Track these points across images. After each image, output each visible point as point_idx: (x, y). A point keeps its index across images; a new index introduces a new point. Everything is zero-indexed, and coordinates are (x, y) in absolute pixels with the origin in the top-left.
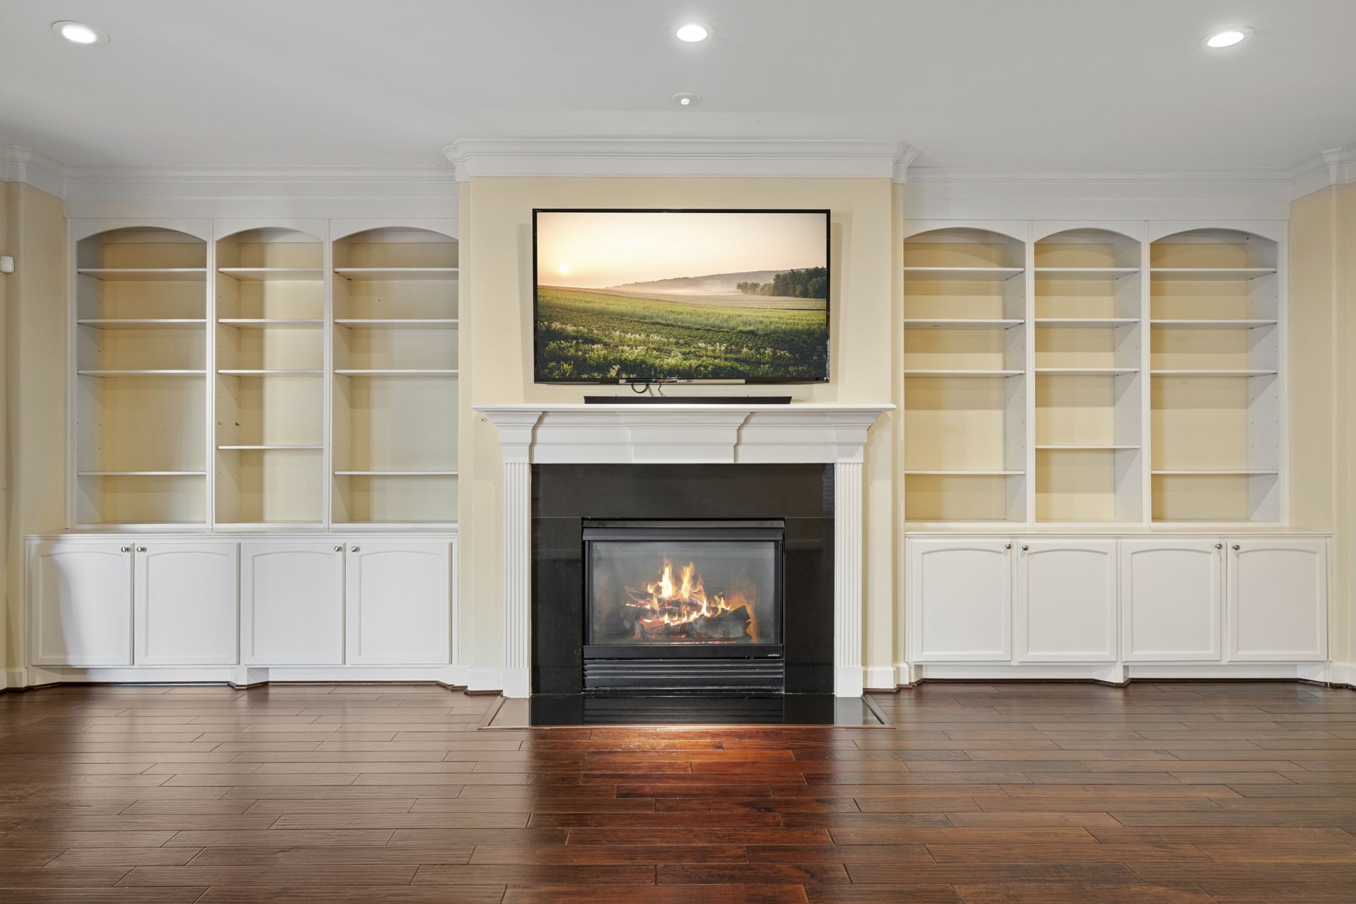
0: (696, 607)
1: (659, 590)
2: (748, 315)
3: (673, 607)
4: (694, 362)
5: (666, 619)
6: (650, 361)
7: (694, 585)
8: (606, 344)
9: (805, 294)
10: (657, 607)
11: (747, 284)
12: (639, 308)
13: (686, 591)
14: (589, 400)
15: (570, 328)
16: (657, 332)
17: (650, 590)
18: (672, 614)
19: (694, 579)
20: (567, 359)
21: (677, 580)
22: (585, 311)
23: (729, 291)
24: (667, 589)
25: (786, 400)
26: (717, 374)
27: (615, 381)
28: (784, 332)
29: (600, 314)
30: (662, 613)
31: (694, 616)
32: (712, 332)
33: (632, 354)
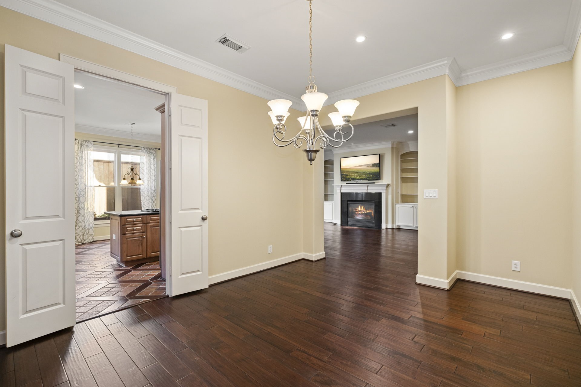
1: (358, 209)
2: (368, 170)
4: (361, 178)
5: (359, 213)
6: (355, 178)
7: (363, 209)
8: (349, 176)
9: (377, 167)
10: (358, 211)
11: (368, 166)
12: (353, 170)
13: (362, 209)
14: (347, 184)
15: (345, 173)
16: (356, 174)
17: (357, 209)
18: (360, 212)
20: (344, 178)
21: (361, 208)
22: (346, 171)
23: (366, 167)
25: (374, 183)
26: (364, 179)
27: (350, 181)
28: (374, 173)
29: (348, 171)
30: (359, 212)
31: (364, 212)
32: (363, 173)
33: (353, 177)
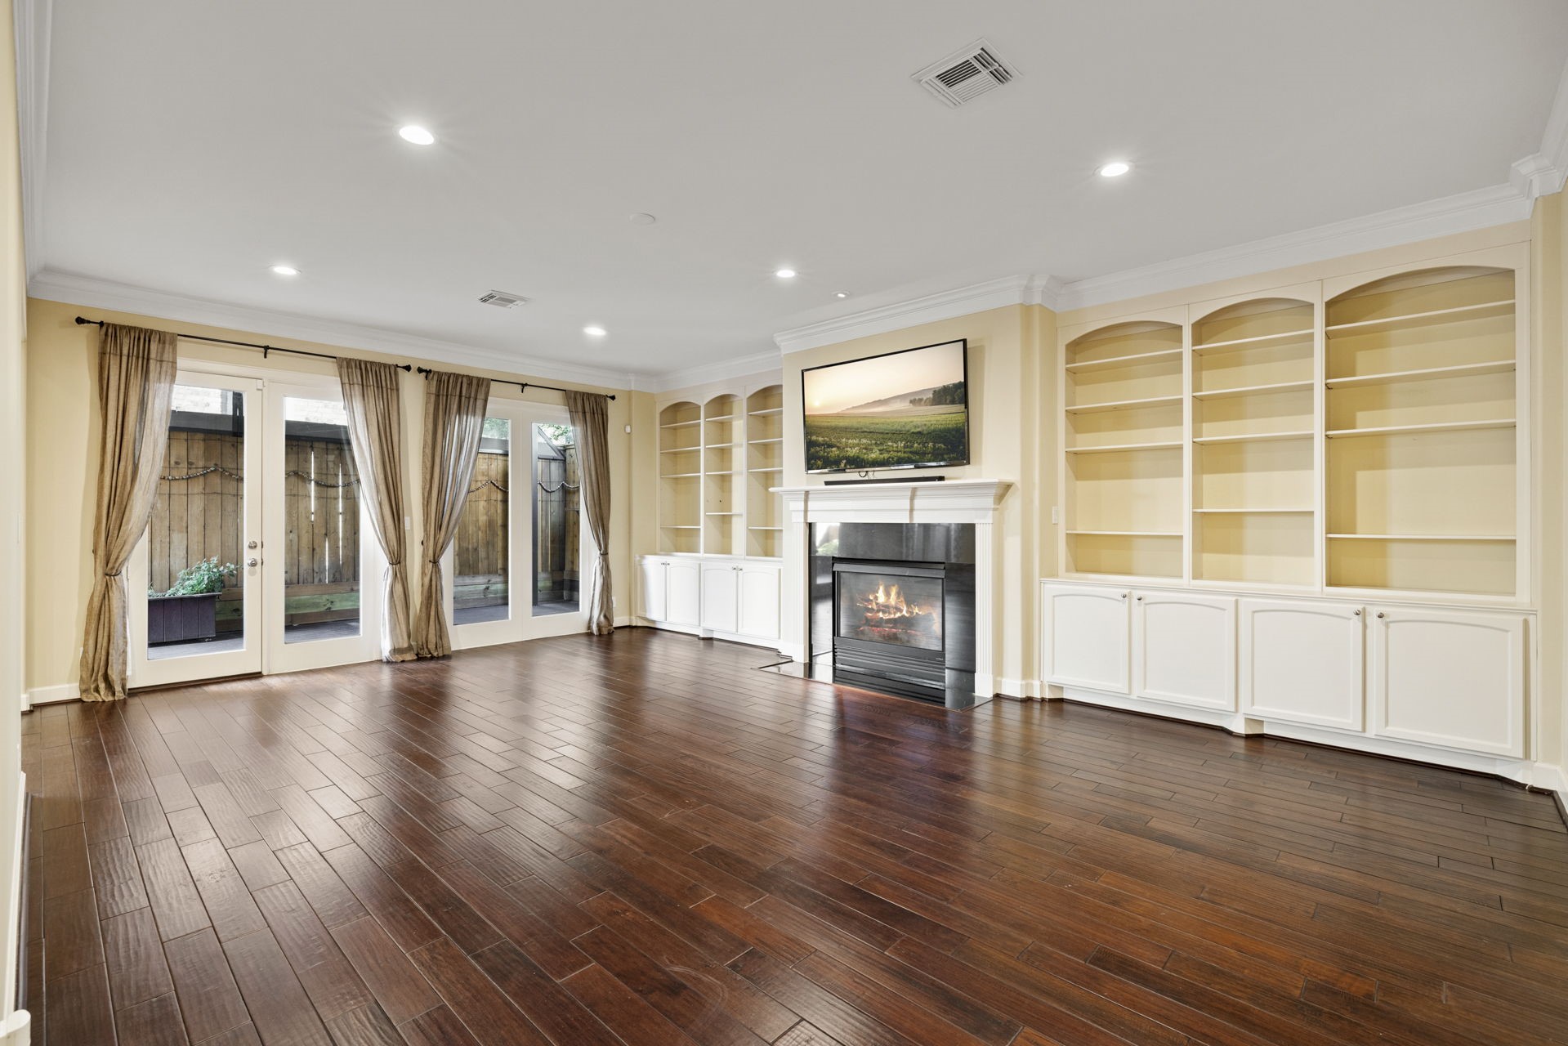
0: (900, 610)
1: (876, 598)
2: (918, 421)
3: (885, 608)
4: (886, 456)
5: (881, 615)
6: (862, 456)
7: (898, 597)
8: (838, 448)
9: (953, 402)
10: (875, 607)
11: (915, 399)
12: (854, 423)
13: (893, 600)
14: (827, 483)
15: (820, 439)
16: (865, 437)
17: (871, 597)
18: (884, 612)
19: (898, 594)
20: (819, 458)
21: (888, 594)
22: (828, 428)
23: (904, 406)
24: (881, 598)
25: (941, 478)
26: (900, 462)
27: (843, 471)
28: (940, 430)
29: (835, 429)
30: (878, 611)
31: (898, 615)
32: (896, 434)
33: (852, 452)
